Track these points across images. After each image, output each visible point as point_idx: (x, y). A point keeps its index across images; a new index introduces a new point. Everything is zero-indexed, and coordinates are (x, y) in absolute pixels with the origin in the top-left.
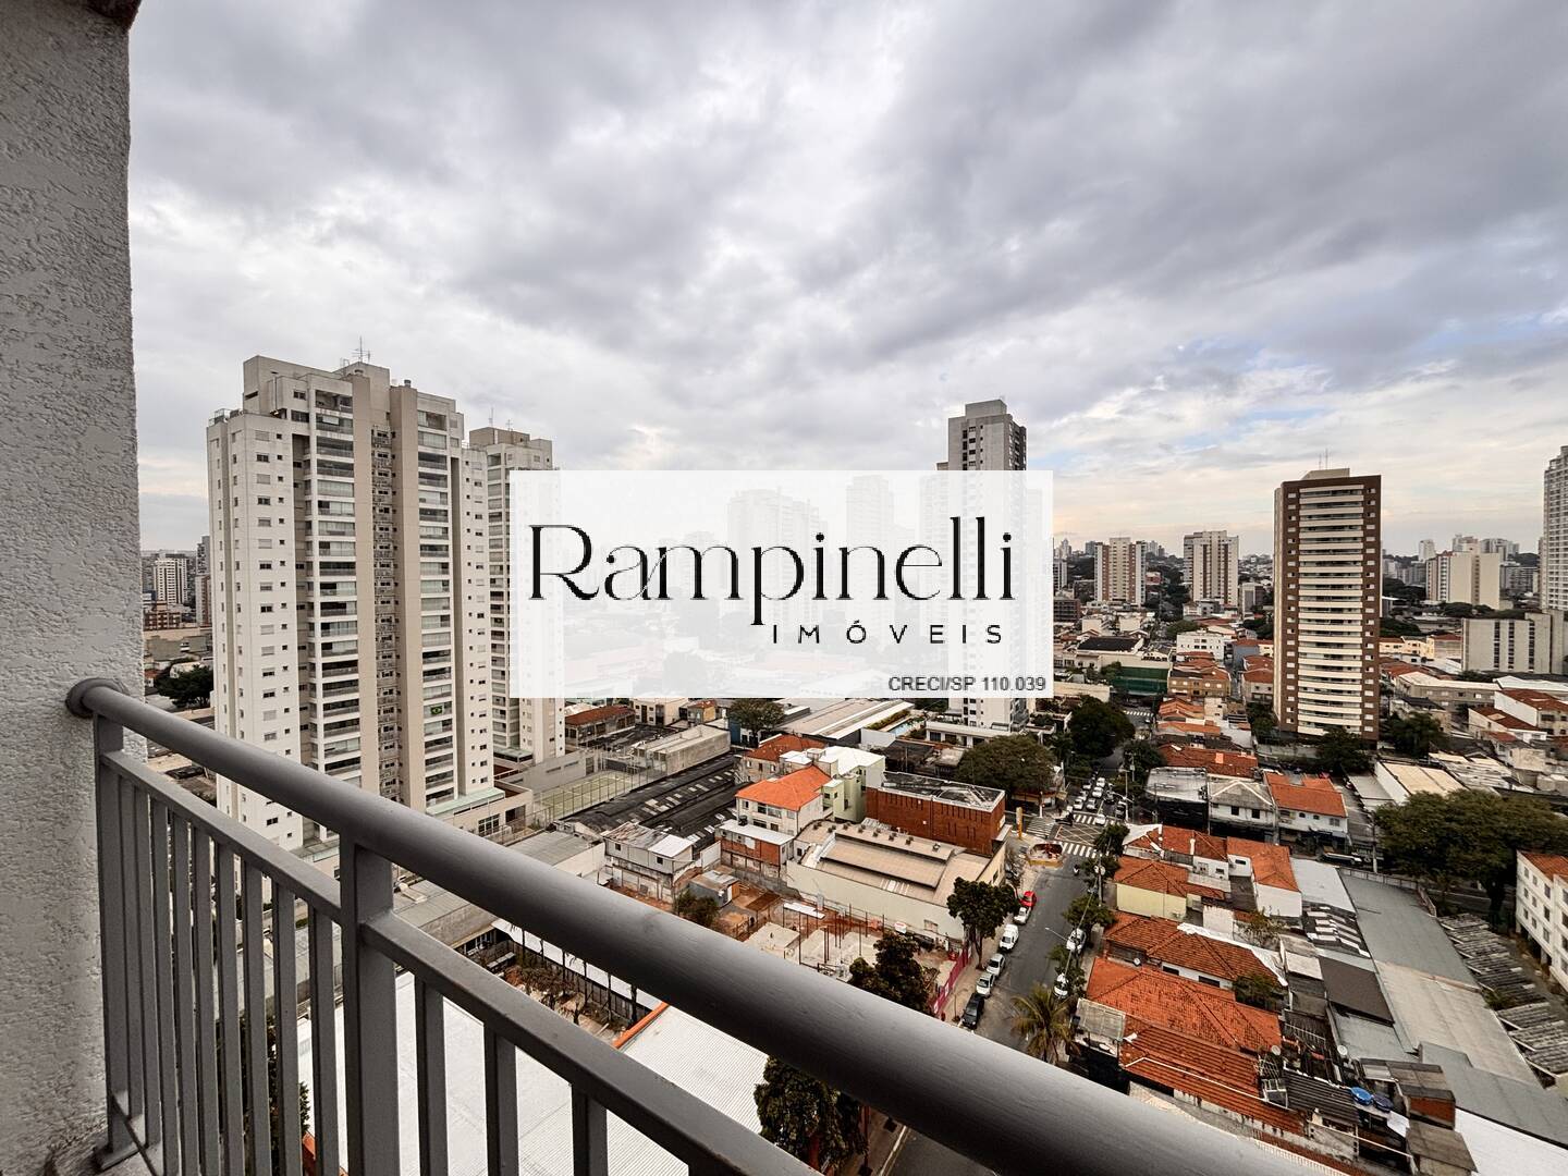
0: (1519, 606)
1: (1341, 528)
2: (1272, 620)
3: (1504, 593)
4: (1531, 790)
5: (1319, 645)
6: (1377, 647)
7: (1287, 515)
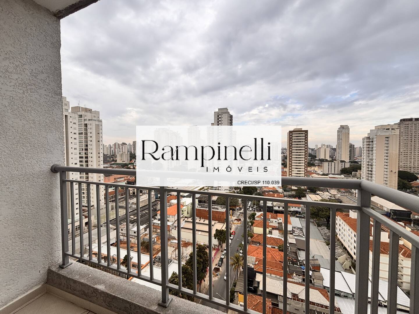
0: (333, 159)
1: (300, 142)
2: (287, 163)
3: (330, 156)
4: (334, 198)
5: (296, 168)
6: (307, 169)
7: (290, 138)
